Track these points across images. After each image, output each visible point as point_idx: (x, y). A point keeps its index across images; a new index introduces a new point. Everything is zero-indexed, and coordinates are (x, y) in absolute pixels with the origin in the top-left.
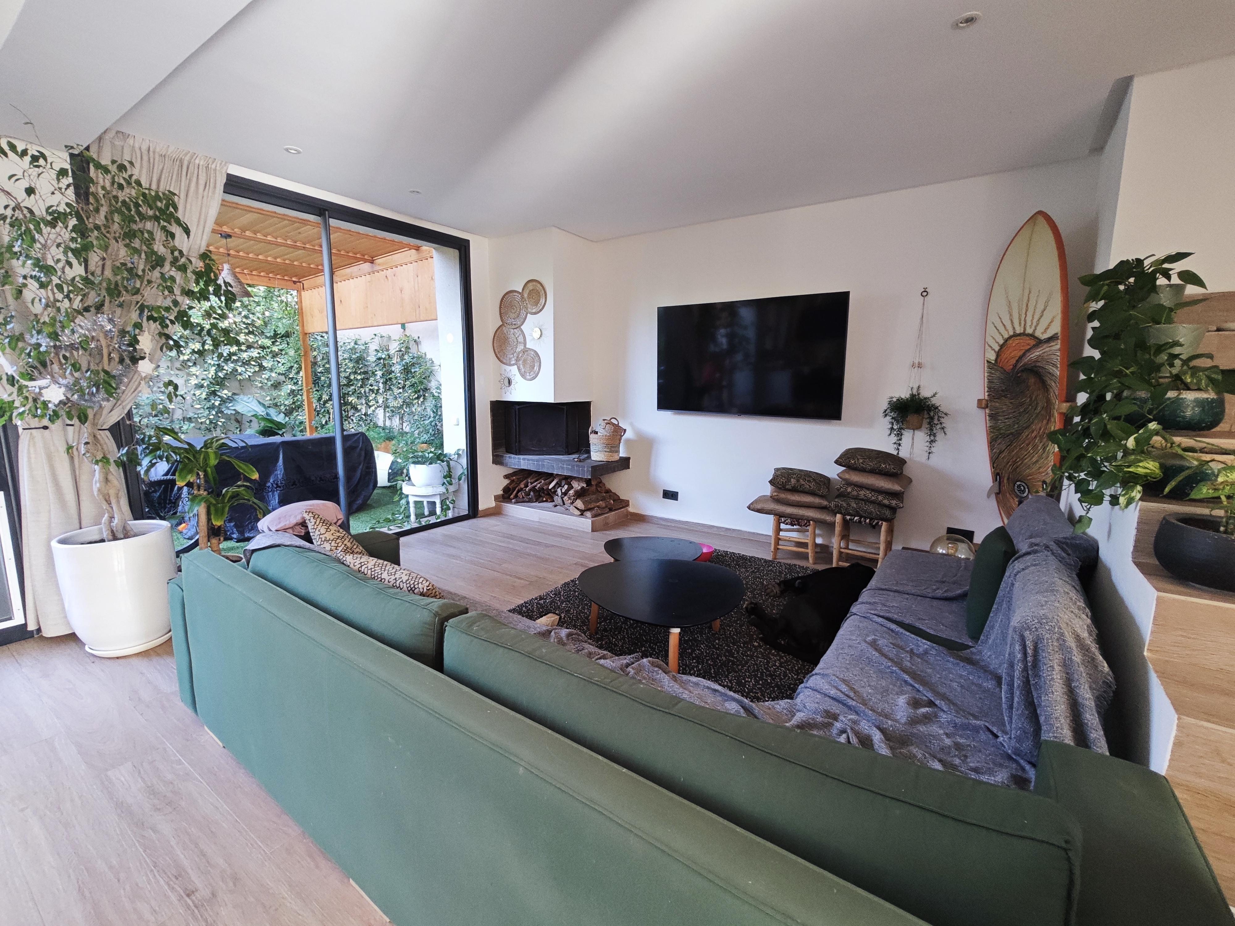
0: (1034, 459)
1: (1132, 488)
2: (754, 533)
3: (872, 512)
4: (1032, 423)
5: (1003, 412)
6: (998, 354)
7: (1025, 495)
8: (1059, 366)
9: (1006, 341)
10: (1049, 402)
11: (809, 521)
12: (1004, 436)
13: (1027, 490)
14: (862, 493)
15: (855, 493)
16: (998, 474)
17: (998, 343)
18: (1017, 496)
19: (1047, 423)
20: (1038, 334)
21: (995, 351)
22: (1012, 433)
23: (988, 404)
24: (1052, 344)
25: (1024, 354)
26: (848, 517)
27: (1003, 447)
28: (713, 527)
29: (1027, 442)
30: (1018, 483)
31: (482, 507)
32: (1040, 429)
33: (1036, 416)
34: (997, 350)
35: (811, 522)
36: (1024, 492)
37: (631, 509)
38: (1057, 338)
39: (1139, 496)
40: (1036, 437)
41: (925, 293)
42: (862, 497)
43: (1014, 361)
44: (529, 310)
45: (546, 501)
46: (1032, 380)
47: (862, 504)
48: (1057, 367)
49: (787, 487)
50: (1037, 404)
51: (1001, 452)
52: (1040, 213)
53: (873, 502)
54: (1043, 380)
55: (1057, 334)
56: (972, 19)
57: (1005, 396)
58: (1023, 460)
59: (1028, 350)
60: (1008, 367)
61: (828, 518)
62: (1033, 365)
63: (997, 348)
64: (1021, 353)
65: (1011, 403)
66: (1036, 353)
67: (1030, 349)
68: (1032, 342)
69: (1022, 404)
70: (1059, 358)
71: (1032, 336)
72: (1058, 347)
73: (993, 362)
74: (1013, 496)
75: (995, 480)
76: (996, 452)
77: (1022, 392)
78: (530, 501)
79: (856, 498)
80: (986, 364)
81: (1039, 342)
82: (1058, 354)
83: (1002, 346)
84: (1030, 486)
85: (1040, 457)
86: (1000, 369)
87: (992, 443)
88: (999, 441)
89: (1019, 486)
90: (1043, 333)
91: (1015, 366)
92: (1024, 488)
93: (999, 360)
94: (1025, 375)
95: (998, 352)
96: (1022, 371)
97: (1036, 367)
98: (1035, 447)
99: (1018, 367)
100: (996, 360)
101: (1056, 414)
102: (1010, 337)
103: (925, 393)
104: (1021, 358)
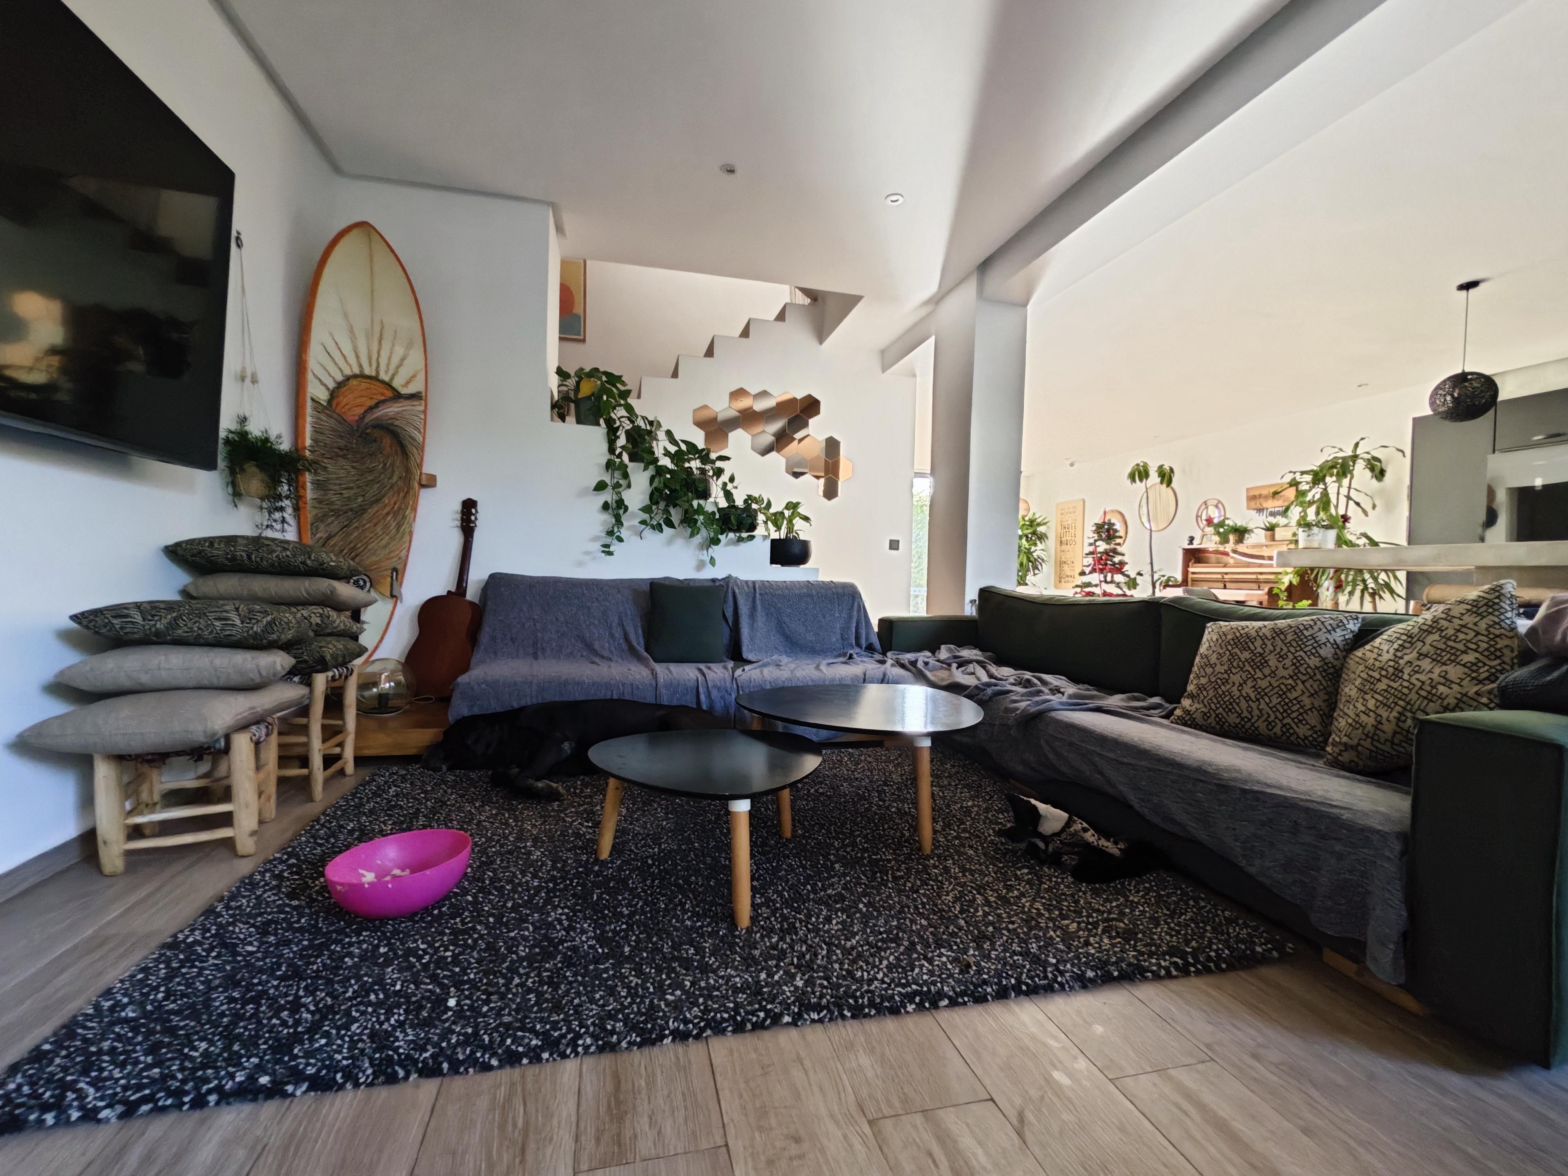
0: (384, 542)
4: (384, 496)
6: (333, 394)
9: (348, 379)
10: (409, 470)
12: (337, 513)
13: (368, 584)
17: (332, 377)
19: (405, 497)
20: (397, 383)
21: (328, 389)
22: (351, 510)
24: (418, 402)
25: (376, 405)
27: (335, 527)
29: (375, 521)
30: (356, 577)
32: (395, 504)
33: (391, 487)
34: (331, 387)
36: (363, 587)
38: (421, 397)
40: (388, 514)
43: (359, 411)
46: (387, 441)
48: (420, 432)
50: (393, 471)
51: (330, 537)
52: (365, 223)
54: (402, 443)
55: (421, 391)
57: (344, 457)
58: (366, 544)
59: (383, 402)
60: (351, 416)
62: (390, 422)
63: (330, 385)
64: (373, 403)
65: (353, 467)
66: (393, 409)
67: (385, 400)
68: (389, 394)
69: (370, 471)
70: (422, 422)
71: (388, 385)
72: (422, 407)
73: (325, 404)
76: (323, 536)
77: (371, 455)
80: (310, 404)
81: (397, 396)
82: (422, 417)
83: (340, 385)
84: (373, 578)
85: (392, 539)
86: (335, 416)
88: (330, 520)
89: (357, 581)
90: (403, 386)
91: (362, 417)
92: (365, 582)
93: (334, 404)
94: (377, 433)
95: (333, 391)
96: (375, 427)
97: (392, 424)
98: (386, 527)
99: (366, 421)
100: (330, 401)
101: (416, 486)
102: (355, 376)
104: (371, 408)
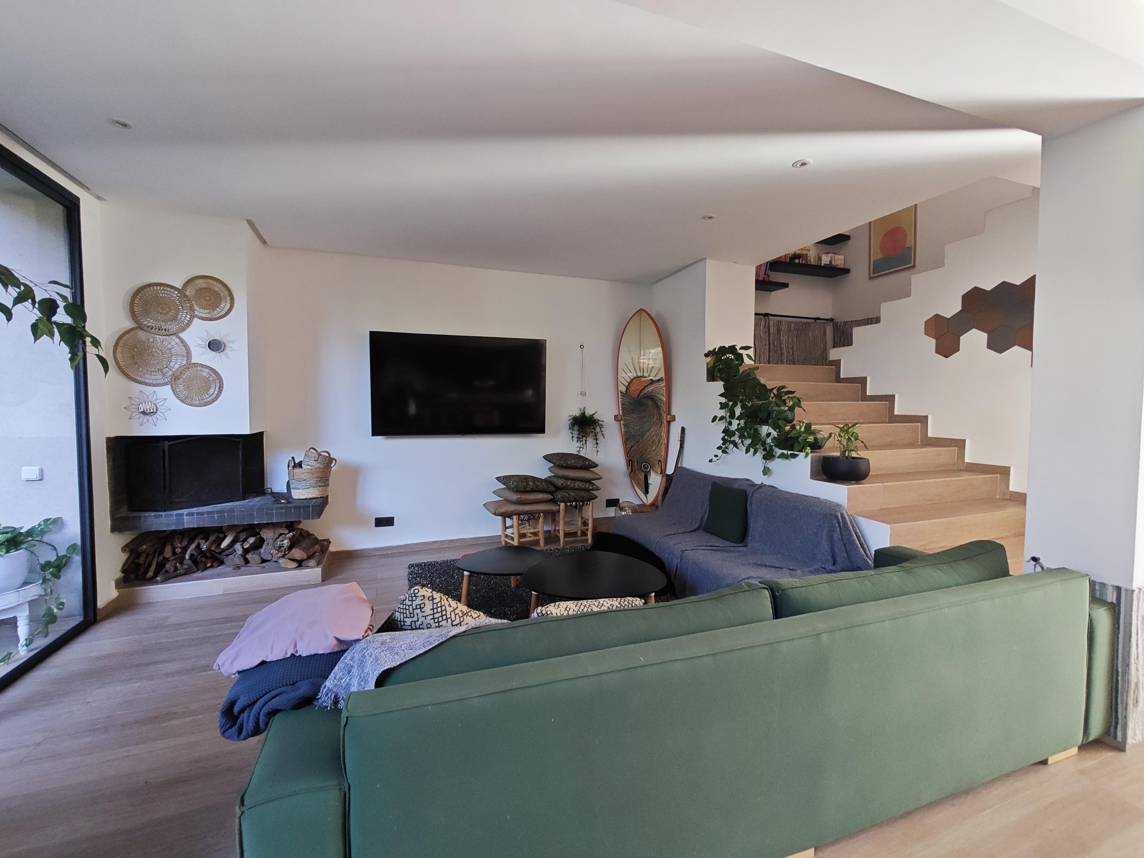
0: (654, 448)
1: (806, 449)
2: (476, 538)
3: (584, 496)
4: (651, 427)
5: (633, 422)
6: (627, 388)
7: (648, 470)
8: (665, 395)
9: (632, 380)
10: (660, 415)
11: (539, 514)
12: (633, 437)
14: (576, 484)
15: (572, 485)
16: (630, 460)
17: (627, 381)
18: (643, 471)
19: (660, 427)
20: (651, 377)
21: (625, 386)
22: (639, 435)
23: (622, 418)
24: (660, 383)
25: (644, 388)
26: (569, 504)
28: (436, 542)
29: (648, 439)
30: (644, 464)
31: (102, 602)
32: (656, 431)
33: (653, 424)
34: (626, 385)
35: (541, 514)
36: (647, 468)
37: (332, 548)
38: (663, 380)
39: (810, 451)
40: (654, 436)
41: (582, 347)
42: (577, 487)
43: (638, 392)
44: (197, 313)
45: (212, 567)
46: (650, 403)
47: (577, 492)
48: (664, 396)
49: (527, 489)
50: (653, 416)
51: (632, 447)
52: (641, 309)
53: (583, 490)
54: (656, 403)
55: (662, 378)
56: (711, 217)
57: (633, 413)
58: (646, 450)
59: (646, 386)
60: (635, 396)
61: (554, 508)
62: (650, 394)
63: (626, 384)
64: (642, 387)
65: (637, 417)
66: (650, 389)
67: (648, 385)
68: (649, 382)
69: (644, 417)
70: (665, 391)
71: (648, 378)
72: (664, 384)
73: (625, 392)
74: (641, 472)
75: (628, 465)
76: (628, 447)
77: (643, 410)
78: (188, 572)
79: (574, 489)
80: (619, 394)
81: (652, 382)
82: (664, 389)
83: (629, 383)
84: (651, 464)
85: (657, 447)
86: (629, 396)
87: (625, 442)
88: (631, 440)
89: (644, 466)
90: (654, 377)
91: (639, 395)
92: (648, 466)
93: (628, 391)
94: (645, 401)
95: (627, 386)
96: (644, 398)
98: (654, 441)
99: (640, 396)
100: (626, 391)
101: (665, 422)
102: (635, 378)
103: (589, 413)
104: (642, 390)
